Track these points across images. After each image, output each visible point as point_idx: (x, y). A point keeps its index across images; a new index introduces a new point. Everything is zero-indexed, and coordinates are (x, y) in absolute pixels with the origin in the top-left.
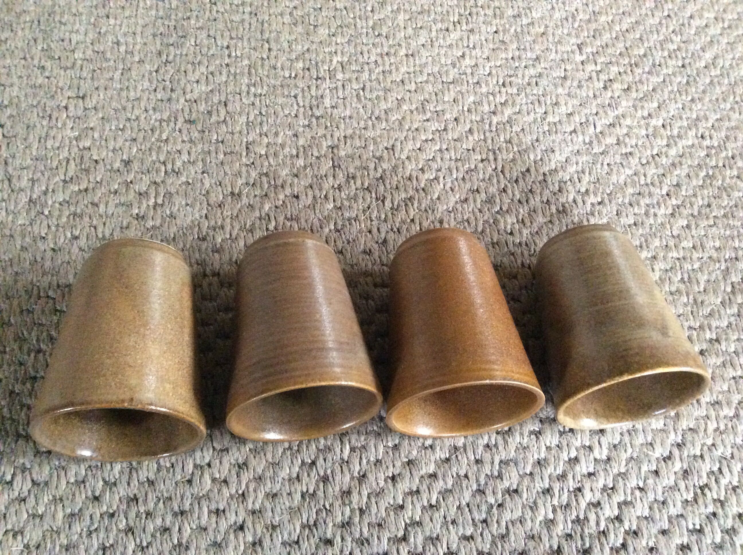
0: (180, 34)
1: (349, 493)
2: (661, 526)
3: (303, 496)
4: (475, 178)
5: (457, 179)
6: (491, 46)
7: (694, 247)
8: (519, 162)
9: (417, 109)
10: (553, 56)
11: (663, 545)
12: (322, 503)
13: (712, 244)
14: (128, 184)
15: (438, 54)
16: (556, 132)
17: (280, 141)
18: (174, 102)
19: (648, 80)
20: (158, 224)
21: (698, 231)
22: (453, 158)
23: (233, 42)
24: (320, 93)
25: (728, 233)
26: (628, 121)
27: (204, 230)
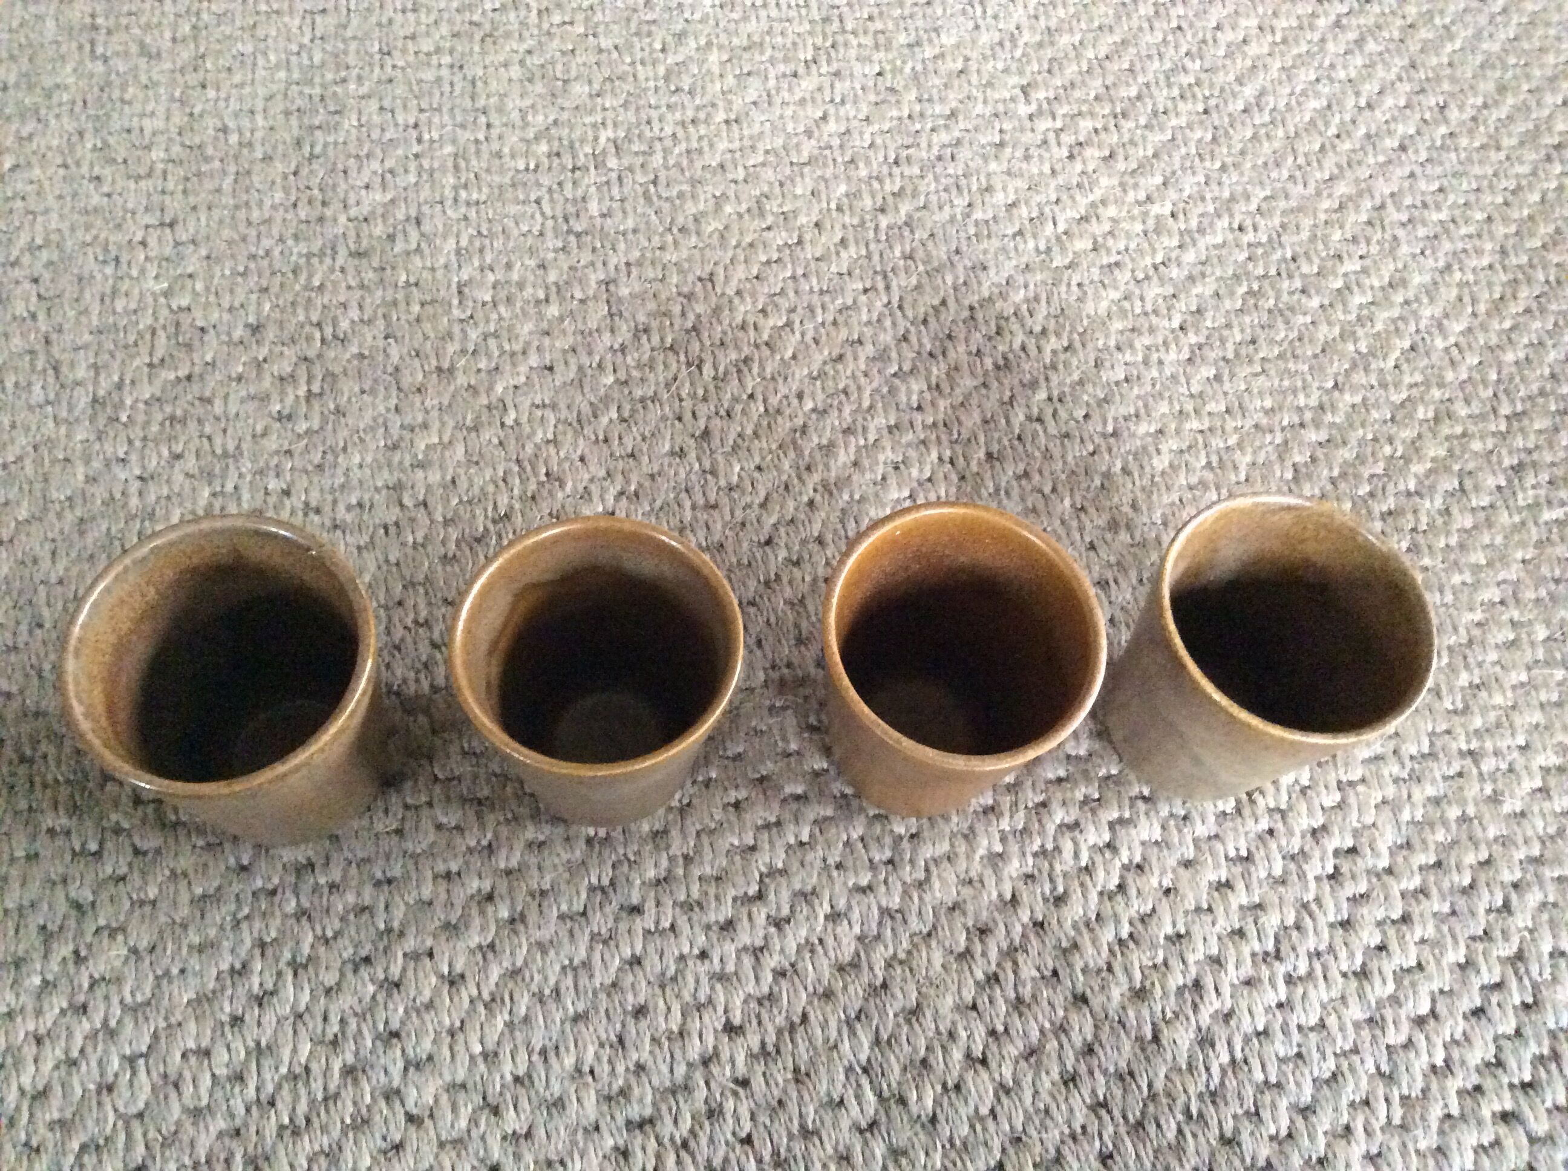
0: (332, 109)
2: (1182, 855)
4: (854, 320)
5: (823, 324)
6: (872, 98)
7: (1228, 411)
8: (928, 289)
9: (749, 210)
10: (979, 109)
11: (1186, 881)
12: (621, 851)
13: (1259, 404)
14: (259, 365)
15: (781, 117)
16: (989, 236)
17: (515, 277)
18: (328, 224)
19: (1144, 139)
20: (316, 427)
21: (1235, 383)
22: (816, 289)
23: (423, 117)
24: (580, 193)
25: (1286, 383)
26: (1112, 211)
27: (395, 431)
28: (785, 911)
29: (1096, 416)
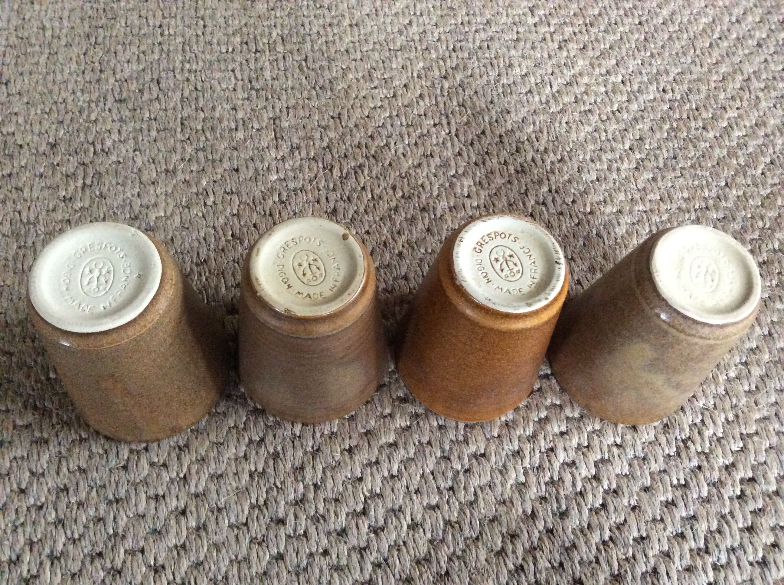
0: (110, 16)
1: (302, 468)
2: (643, 483)
3: (251, 475)
4: (428, 143)
5: (409, 145)
6: (439, 13)
7: (661, 199)
8: (474, 124)
9: (363, 77)
10: (504, 19)
11: (646, 501)
12: (272, 481)
13: (680, 195)
14: (53, 167)
15: (384, 23)
16: (511, 93)
17: (217, 115)
18: (103, 83)
19: (604, 38)
20: (87, 206)
21: (665, 183)
22: (405, 124)
23: (165, 21)
24: (259, 65)
25: (696, 183)
26: (586, 80)
27: (137, 209)
28: (381, 523)
29: (579, 202)
